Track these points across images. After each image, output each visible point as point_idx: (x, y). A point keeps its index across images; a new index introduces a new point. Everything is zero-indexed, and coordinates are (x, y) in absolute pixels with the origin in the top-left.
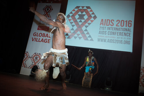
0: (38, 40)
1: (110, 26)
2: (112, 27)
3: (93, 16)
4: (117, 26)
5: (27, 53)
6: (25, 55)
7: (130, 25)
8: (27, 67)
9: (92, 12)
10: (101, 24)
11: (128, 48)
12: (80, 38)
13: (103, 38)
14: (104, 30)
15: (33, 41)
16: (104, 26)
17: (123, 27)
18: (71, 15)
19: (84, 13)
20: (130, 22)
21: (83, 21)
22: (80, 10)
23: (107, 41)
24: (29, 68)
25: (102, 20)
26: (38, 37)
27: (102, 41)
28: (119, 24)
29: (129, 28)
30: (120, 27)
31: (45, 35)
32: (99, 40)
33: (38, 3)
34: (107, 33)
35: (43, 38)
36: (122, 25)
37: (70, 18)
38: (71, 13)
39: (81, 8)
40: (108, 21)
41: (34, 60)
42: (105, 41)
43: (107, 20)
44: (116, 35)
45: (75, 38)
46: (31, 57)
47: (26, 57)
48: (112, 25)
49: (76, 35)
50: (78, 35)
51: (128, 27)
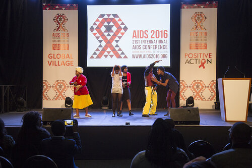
0: (57, 64)
1: (144, 39)
2: (146, 39)
3: (123, 26)
4: (151, 37)
5: (46, 82)
6: (44, 85)
7: (166, 36)
8: (50, 100)
9: (121, 22)
10: (133, 36)
11: (166, 62)
12: (111, 56)
13: (138, 54)
14: (138, 44)
15: (50, 65)
16: (137, 39)
17: (158, 39)
18: (95, 27)
19: (111, 24)
20: (166, 32)
21: (112, 34)
22: (106, 19)
23: (142, 57)
24: (53, 100)
25: (135, 31)
26: (57, 60)
27: (137, 57)
28: (154, 36)
29: (165, 39)
30: (155, 39)
31: (66, 56)
32: (133, 57)
33: (44, 11)
34: (142, 47)
35: (63, 60)
36: (158, 36)
37: (95, 31)
38: (95, 24)
39: (106, 17)
40: (142, 32)
41: (58, 90)
42: (140, 57)
43: (140, 31)
44: (152, 48)
45: (106, 56)
46: (53, 87)
47: (45, 87)
48: (146, 37)
49: (106, 53)
50: (109, 52)
51: (163, 39)
